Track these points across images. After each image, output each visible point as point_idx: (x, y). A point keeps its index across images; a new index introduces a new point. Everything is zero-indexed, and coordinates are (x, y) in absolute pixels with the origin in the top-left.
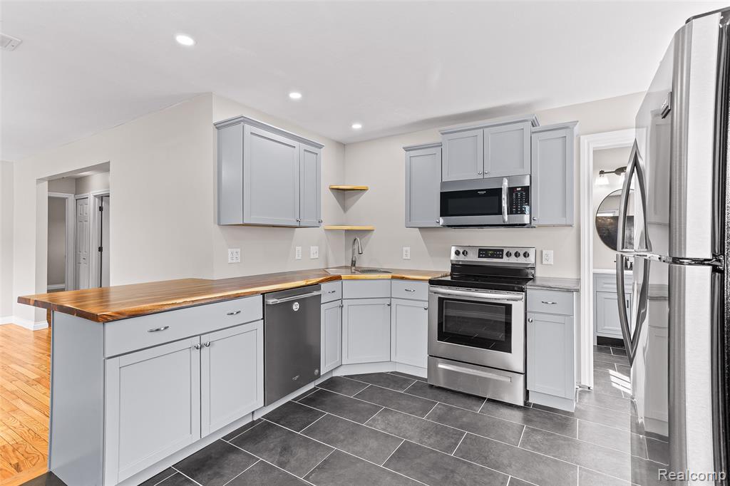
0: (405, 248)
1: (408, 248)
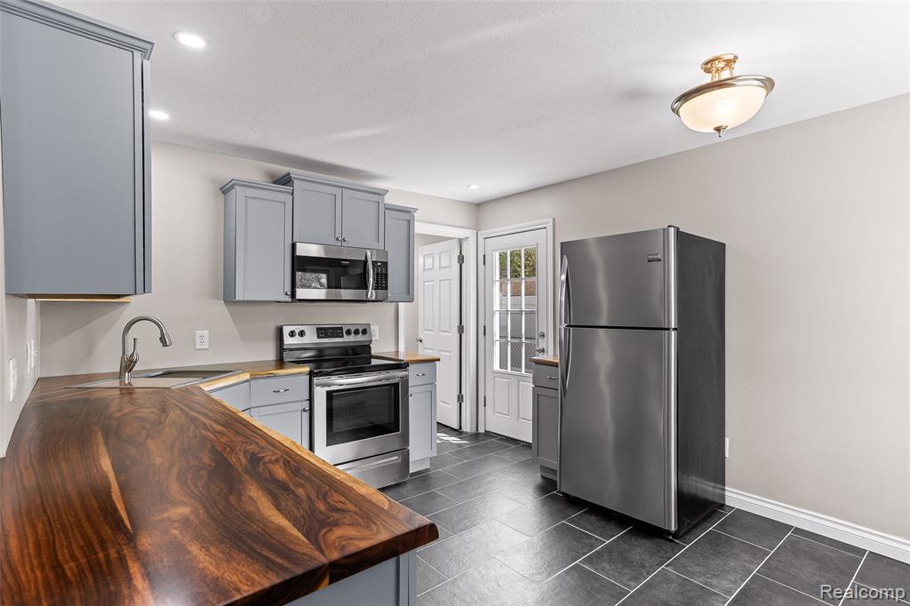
0: (199, 333)
1: (206, 333)
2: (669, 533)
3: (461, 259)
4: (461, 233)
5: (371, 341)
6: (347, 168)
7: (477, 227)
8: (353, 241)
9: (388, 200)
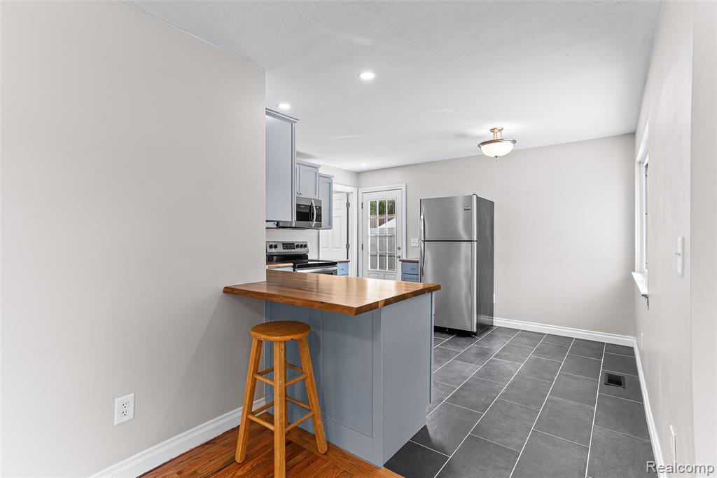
2: (473, 333)
3: (348, 205)
4: (349, 189)
5: (308, 252)
6: (302, 153)
7: (358, 186)
8: (304, 195)
9: (321, 171)
